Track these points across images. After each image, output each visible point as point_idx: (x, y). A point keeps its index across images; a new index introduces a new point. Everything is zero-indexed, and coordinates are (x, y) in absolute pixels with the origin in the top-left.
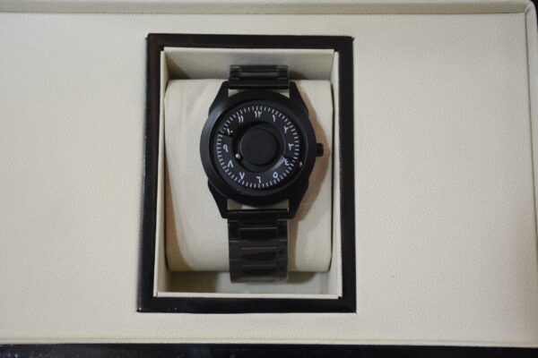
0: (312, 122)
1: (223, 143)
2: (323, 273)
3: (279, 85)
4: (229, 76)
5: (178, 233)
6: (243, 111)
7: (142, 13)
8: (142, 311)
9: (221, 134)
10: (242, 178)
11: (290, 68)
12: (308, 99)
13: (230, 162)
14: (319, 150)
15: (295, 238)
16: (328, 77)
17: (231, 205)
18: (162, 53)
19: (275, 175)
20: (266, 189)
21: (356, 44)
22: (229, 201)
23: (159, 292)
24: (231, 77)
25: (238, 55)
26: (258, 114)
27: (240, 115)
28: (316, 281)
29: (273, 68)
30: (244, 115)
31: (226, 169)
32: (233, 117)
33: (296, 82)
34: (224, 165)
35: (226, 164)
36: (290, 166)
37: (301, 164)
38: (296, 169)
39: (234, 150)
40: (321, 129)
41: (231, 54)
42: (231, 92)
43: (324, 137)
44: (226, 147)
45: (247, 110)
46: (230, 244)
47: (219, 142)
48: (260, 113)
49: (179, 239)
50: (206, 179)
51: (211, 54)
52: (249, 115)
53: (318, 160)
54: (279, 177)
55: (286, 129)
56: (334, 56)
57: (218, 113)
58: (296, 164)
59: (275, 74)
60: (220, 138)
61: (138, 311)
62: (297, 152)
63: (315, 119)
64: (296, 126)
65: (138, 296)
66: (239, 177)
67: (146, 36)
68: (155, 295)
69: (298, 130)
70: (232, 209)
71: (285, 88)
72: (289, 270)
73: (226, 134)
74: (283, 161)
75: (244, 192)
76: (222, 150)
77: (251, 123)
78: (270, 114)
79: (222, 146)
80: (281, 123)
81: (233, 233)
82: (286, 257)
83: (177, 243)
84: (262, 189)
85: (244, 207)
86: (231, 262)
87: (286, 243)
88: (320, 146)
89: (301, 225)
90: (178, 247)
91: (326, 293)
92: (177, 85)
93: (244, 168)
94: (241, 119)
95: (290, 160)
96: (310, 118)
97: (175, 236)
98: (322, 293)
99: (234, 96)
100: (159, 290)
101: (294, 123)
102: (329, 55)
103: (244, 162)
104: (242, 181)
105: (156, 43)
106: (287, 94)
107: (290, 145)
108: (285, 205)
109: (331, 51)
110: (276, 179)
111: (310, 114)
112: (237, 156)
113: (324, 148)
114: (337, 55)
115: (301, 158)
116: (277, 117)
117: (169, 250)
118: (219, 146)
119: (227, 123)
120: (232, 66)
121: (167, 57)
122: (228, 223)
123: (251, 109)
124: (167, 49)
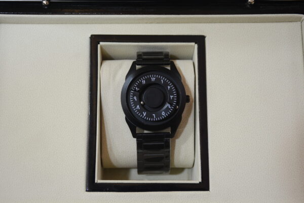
0: (183, 83)
2: (189, 168)
4: (136, 58)
5: (108, 147)
6: (145, 78)
7: (87, 23)
8: (88, 191)
9: (133, 90)
10: (145, 115)
11: (170, 54)
12: (180, 70)
13: (138, 106)
14: (187, 99)
15: (174, 149)
16: (191, 58)
17: (138, 130)
18: (99, 46)
19: (163, 113)
20: (158, 121)
21: (207, 39)
22: (137, 128)
23: (98, 180)
24: (138, 59)
25: (141, 46)
26: (153, 79)
27: (143, 80)
28: (185, 173)
29: (161, 53)
30: (145, 80)
31: (136, 110)
32: (139, 81)
33: (174, 61)
34: (134, 108)
35: (136, 107)
36: (172, 108)
37: (178, 107)
38: (175, 110)
39: (140, 99)
40: (188, 87)
41: (137, 46)
42: (138, 67)
43: (190, 92)
44: (135, 98)
45: (147, 77)
46: (138, 153)
47: (132, 95)
48: (154, 79)
49: (109, 150)
50: (124, 116)
51: (126, 46)
52: (148, 80)
53: (187, 105)
54: (165, 115)
55: (169, 87)
56: (195, 47)
57: (131, 79)
58: (175, 107)
59: (162, 57)
60: (132, 93)
61: (87, 191)
62: (175, 100)
63: (185, 81)
64: (175, 86)
65: (87, 182)
66: (143, 115)
67: (90, 36)
68: (96, 182)
69: (176, 88)
70: (139, 133)
71: (168, 64)
72: (171, 167)
73: (135, 90)
74: (167, 105)
75: (146, 123)
76: (134, 100)
77: (149, 84)
78: (160, 79)
79: (133, 97)
80: (166, 84)
81: (139, 146)
82: (169, 159)
83: (107, 152)
84: (156, 121)
85: (146, 132)
86: (138, 163)
87: (169, 152)
88: (188, 97)
89: (178, 141)
90: (108, 155)
91: (191, 180)
92: (107, 63)
93: (146, 110)
94: (144, 82)
95: (171, 105)
96: (182, 81)
97: (107, 148)
98: (189, 180)
99: (139, 69)
100: (98, 179)
101: (173, 84)
102: (191, 46)
103: (145, 106)
104: (144, 117)
105: (95, 40)
106: (169, 68)
107: (171, 97)
108: (169, 130)
109: (193, 44)
110: (164, 116)
111: (182, 79)
112: (142, 103)
113: (190, 98)
114: (196, 46)
115: (177, 104)
116: (164, 80)
117: (103, 156)
118: (131, 97)
119: (136, 84)
120: (138, 52)
121: (101, 48)
122: (137, 140)
123: (149, 76)
124: (101, 43)
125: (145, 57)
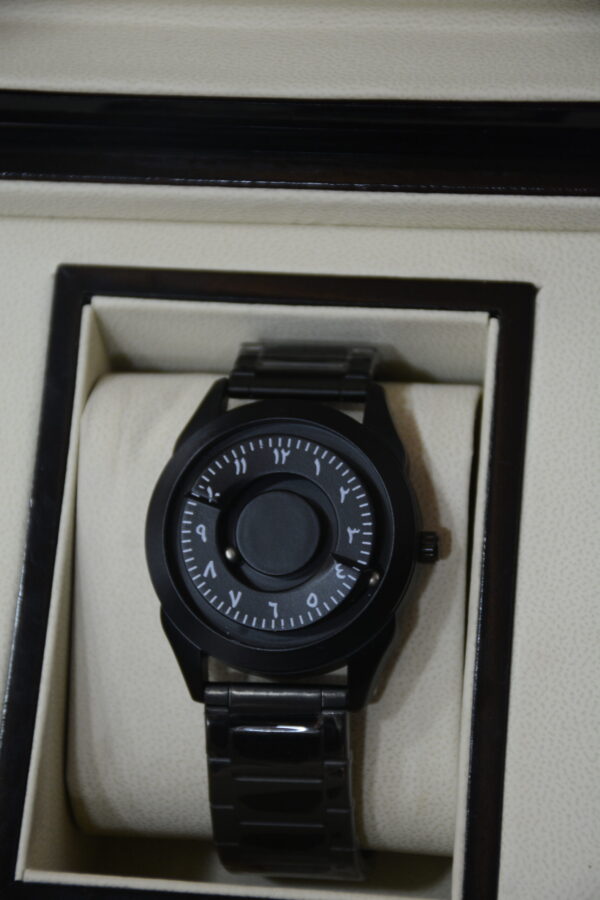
1: (196, 520)
3: (344, 392)
4: (231, 367)
6: (247, 448)
9: (195, 498)
10: (235, 603)
13: (211, 565)
17: (216, 669)
18: (87, 313)
19: (312, 600)
20: (289, 632)
21: (541, 301)
23: (28, 871)
24: (235, 370)
25: (264, 318)
26: (281, 456)
27: (240, 456)
30: (249, 456)
31: (200, 580)
32: (223, 462)
34: (195, 572)
35: (201, 570)
36: (347, 580)
39: (223, 540)
41: (248, 318)
42: (233, 403)
44: (202, 531)
45: (256, 446)
46: (213, 768)
47: (189, 517)
48: (285, 454)
50: (154, 604)
52: (258, 459)
54: (320, 605)
55: (344, 493)
56: (484, 330)
58: (364, 575)
59: (339, 366)
60: (191, 508)
62: (365, 548)
64: (369, 488)
66: (228, 603)
67: (53, 270)
68: (18, 877)
71: (354, 400)
73: (203, 500)
76: (195, 537)
77: (265, 478)
78: (310, 457)
79: (192, 527)
80: (333, 480)
81: (218, 738)
84: (279, 631)
93: (242, 582)
94: (241, 466)
95: (348, 565)
99: (237, 413)
100: (31, 864)
101: (364, 479)
102: (475, 326)
103: (242, 567)
104: (233, 611)
106: (358, 416)
107: (351, 532)
109: (481, 317)
110: (313, 611)
112: (228, 554)
114: (494, 324)
115: (376, 562)
116: (324, 463)
118: (187, 527)
119: (209, 475)
120: (245, 345)
121: (97, 319)
122: (208, 714)
123: (266, 443)
124: (100, 302)
125: (268, 365)
